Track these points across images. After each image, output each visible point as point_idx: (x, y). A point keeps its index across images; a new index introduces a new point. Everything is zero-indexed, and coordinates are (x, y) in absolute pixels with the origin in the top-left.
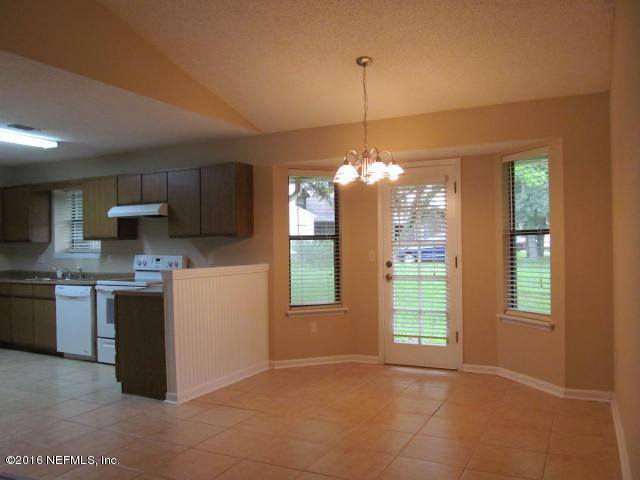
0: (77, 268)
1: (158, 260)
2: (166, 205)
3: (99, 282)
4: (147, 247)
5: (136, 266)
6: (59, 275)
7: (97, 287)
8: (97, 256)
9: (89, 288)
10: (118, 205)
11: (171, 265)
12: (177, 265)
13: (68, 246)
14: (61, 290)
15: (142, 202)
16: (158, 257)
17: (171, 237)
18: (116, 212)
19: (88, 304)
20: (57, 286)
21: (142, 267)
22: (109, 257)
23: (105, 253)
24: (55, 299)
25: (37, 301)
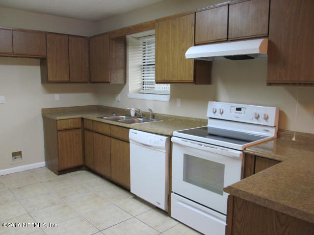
1: (239, 109)
2: (266, 40)
3: (175, 133)
4: (222, 91)
5: (210, 114)
6: (133, 114)
7: (173, 139)
8: (166, 98)
9: (165, 138)
10: (195, 45)
11: (257, 117)
12: (266, 118)
13: (140, 87)
14: (134, 135)
15: (228, 40)
16: (239, 106)
17: (269, 84)
18: (194, 52)
19: (163, 156)
20: (131, 131)
21: (218, 116)
23: (174, 96)
24: (129, 142)
25: (113, 140)
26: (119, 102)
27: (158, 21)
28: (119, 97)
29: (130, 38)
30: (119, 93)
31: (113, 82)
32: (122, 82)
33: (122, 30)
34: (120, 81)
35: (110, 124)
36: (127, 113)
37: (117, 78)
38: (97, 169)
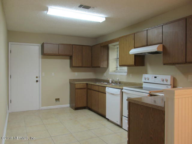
0: (117, 79)
1: (155, 77)
2: (161, 45)
3: (124, 88)
4: (149, 68)
5: (143, 80)
6: (110, 82)
7: (123, 90)
8: (126, 74)
9: (120, 90)
10: (135, 48)
11: (163, 81)
12: (167, 81)
13: (115, 69)
14: (108, 90)
15: (147, 45)
16: (156, 76)
17: (164, 64)
18: (133, 51)
20: (107, 88)
21: (147, 81)
22: (131, 75)
23: (129, 73)
24: (106, 93)
25: (99, 93)
26: (105, 77)
27: (120, 38)
28: (105, 74)
29: (110, 45)
30: (105, 72)
31: (101, 66)
32: (106, 67)
33: (106, 42)
34: (106, 66)
35: (98, 86)
36: (108, 82)
37: (104, 65)
38: (93, 108)
